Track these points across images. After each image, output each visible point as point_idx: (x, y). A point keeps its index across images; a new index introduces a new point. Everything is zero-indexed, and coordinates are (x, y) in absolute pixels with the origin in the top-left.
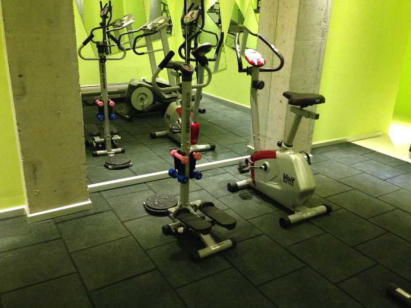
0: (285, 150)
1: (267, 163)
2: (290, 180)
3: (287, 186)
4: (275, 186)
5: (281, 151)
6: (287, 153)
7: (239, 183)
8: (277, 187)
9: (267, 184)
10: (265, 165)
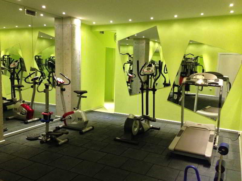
0: (77, 110)
1: (71, 116)
2: (80, 119)
3: (79, 121)
4: (75, 123)
5: (75, 110)
6: (78, 111)
7: (60, 126)
8: (76, 123)
9: (72, 123)
10: (70, 117)
